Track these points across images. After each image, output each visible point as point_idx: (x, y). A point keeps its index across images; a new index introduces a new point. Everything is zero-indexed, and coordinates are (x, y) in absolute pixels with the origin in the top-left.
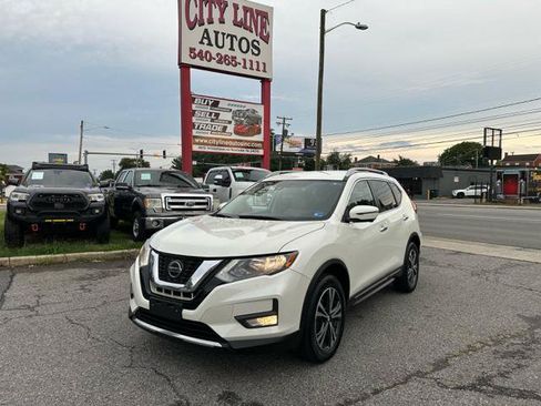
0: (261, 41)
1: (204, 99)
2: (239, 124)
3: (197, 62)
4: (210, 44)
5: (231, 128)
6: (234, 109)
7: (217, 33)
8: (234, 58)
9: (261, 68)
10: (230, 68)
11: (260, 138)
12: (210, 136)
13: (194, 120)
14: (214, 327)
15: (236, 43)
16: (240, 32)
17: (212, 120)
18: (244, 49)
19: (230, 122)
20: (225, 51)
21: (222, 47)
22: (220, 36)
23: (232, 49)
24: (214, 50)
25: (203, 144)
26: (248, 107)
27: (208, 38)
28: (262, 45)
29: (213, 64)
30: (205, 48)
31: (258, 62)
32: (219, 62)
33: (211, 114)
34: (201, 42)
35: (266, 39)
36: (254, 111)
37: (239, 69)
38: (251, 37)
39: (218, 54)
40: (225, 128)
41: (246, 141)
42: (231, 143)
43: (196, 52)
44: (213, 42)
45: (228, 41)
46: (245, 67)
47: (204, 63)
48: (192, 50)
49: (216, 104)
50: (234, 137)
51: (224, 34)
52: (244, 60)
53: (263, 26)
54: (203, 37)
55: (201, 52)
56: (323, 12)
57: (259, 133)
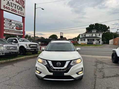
0: (22, 7)
1: (7, 19)
2: (17, 27)
3: (6, 9)
4: (9, 5)
5: (15, 28)
6: (16, 23)
7: (11, 3)
8: (16, 10)
9: (23, 14)
10: (15, 13)
11: (22, 31)
12: (9, 29)
13: (4, 25)
14: (72, 76)
15: (16, 7)
16: (17, 4)
17: (10, 25)
18: (19, 9)
19: (14, 26)
20: (13, 8)
21: (13, 7)
22: (12, 4)
23: (15, 8)
24: (11, 7)
25: (7, 31)
26: (19, 23)
27: (9, 4)
28: (23, 8)
29: (10, 11)
30: (8, 6)
31: (22, 13)
32: (12, 10)
33: (9, 24)
34: (7, 4)
35: (24, 7)
36: (21, 24)
37: (17, 13)
38: (20, 6)
39: (11, 9)
40: (13, 28)
41: (19, 31)
42: (15, 32)
43: (6, 7)
44: (10, 5)
45: (14, 6)
46: (18, 13)
47: (8, 10)
48: (4, 6)
49: (11, 21)
50: (16, 30)
51: (13, 4)
52: (18, 11)
53: (23, 4)
54: (7, 3)
55: (7, 7)
56: (35, 4)
57: (22, 29)
